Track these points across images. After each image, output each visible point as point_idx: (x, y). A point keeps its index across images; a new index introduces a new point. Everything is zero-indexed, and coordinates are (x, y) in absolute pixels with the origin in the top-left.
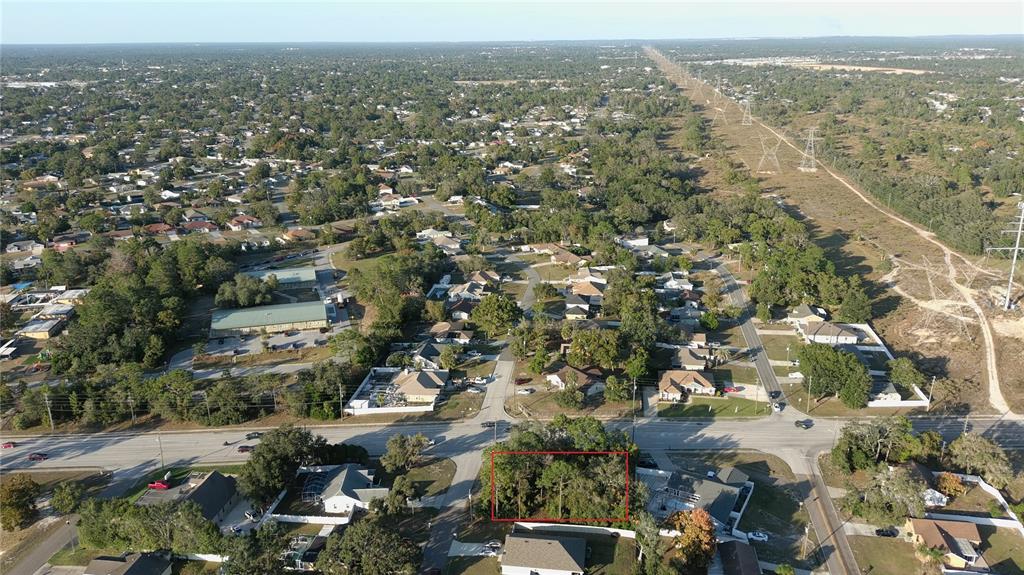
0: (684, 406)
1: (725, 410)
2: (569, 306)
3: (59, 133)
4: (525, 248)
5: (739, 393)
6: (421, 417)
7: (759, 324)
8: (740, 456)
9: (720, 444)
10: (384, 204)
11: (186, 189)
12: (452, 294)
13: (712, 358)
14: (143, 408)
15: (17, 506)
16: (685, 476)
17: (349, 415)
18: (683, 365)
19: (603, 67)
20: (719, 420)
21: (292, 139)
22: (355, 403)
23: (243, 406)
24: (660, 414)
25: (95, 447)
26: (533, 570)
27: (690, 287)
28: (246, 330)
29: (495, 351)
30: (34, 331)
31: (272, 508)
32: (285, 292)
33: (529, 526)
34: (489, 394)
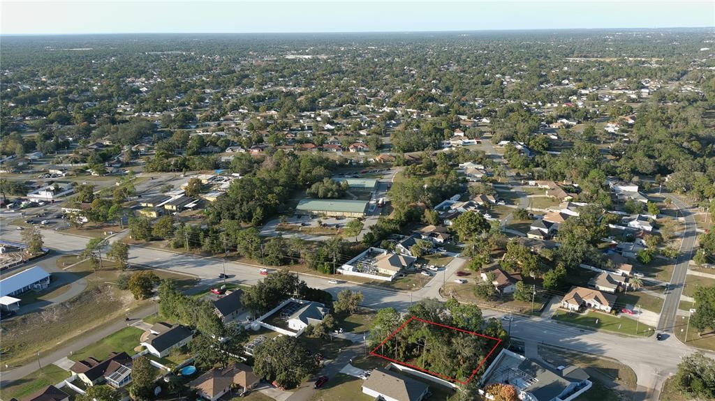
0: (578, 315)
1: (611, 325)
2: (533, 228)
3: (295, 86)
4: (532, 183)
5: (634, 315)
6: (382, 284)
7: (694, 266)
8: (599, 361)
9: (589, 349)
10: (451, 142)
11: (339, 124)
12: (453, 208)
13: (628, 284)
14: (234, 248)
15: (142, 286)
16: (534, 364)
17: (339, 273)
18: (597, 286)
19: (702, 49)
20: (601, 332)
21: (420, 96)
22: (345, 266)
23: (281, 256)
24: (554, 317)
25: (202, 264)
26: (381, 395)
27: (649, 228)
28: (315, 212)
29: (458, 250)
30: (210, 196)
31: (262, 318)
32: (353, 193)
33: (400, 367)
34: (435, 278)
